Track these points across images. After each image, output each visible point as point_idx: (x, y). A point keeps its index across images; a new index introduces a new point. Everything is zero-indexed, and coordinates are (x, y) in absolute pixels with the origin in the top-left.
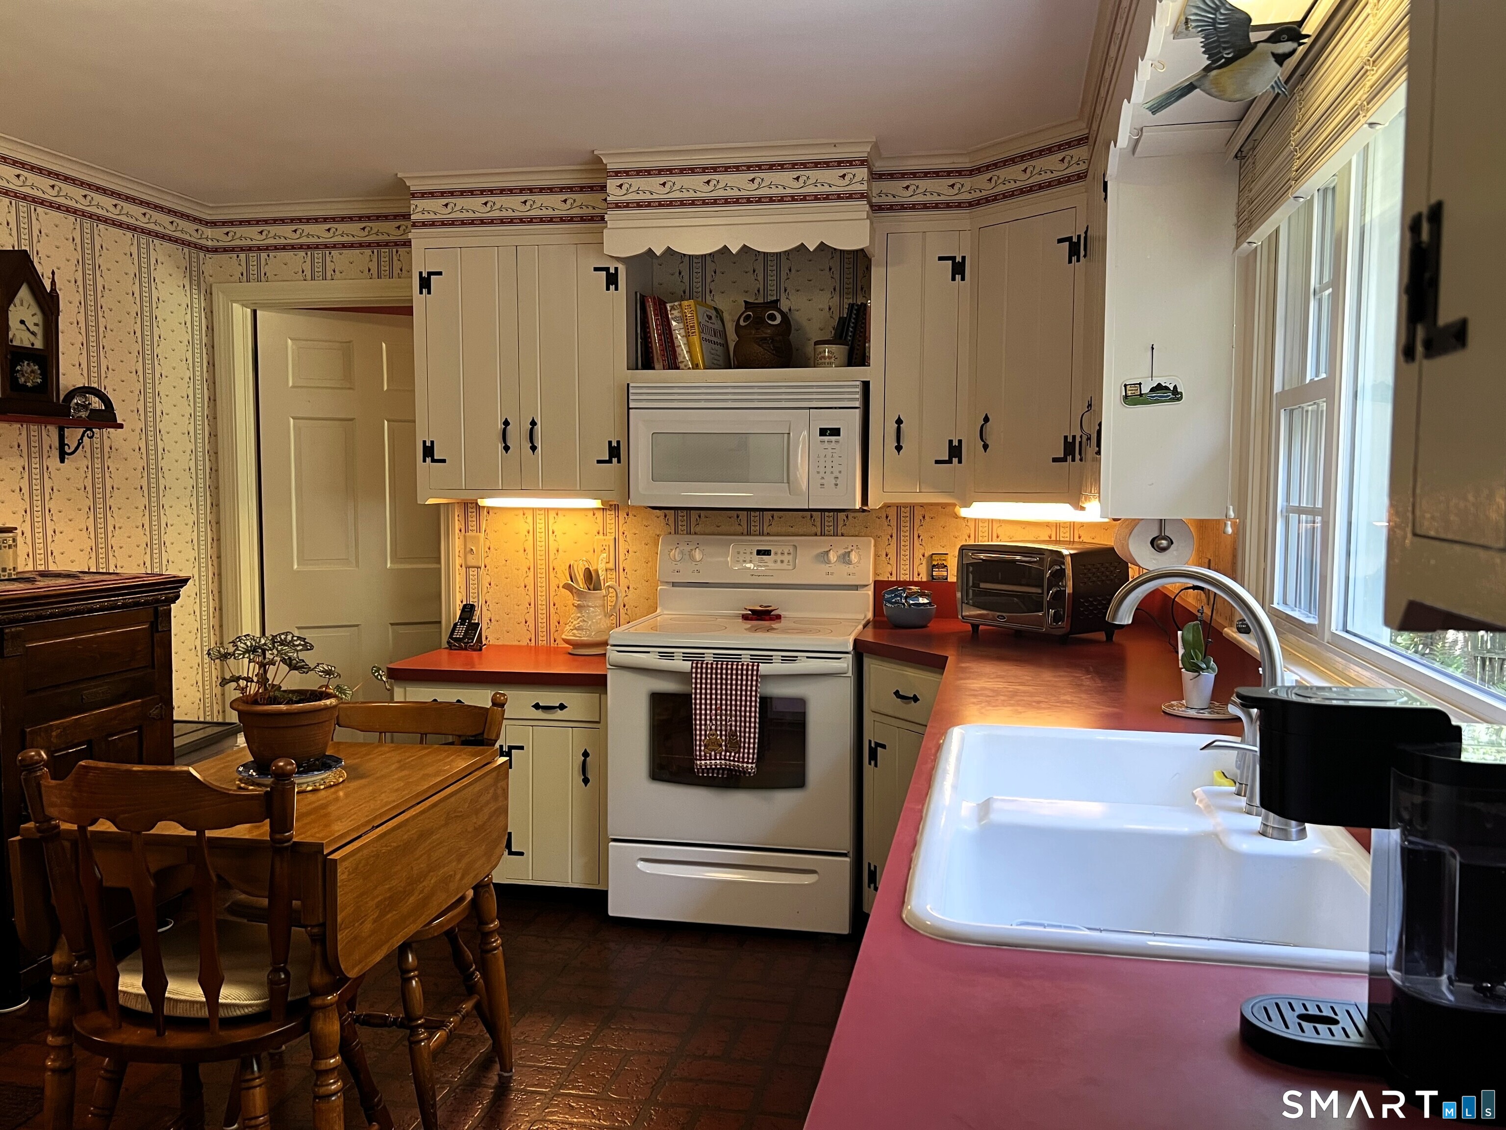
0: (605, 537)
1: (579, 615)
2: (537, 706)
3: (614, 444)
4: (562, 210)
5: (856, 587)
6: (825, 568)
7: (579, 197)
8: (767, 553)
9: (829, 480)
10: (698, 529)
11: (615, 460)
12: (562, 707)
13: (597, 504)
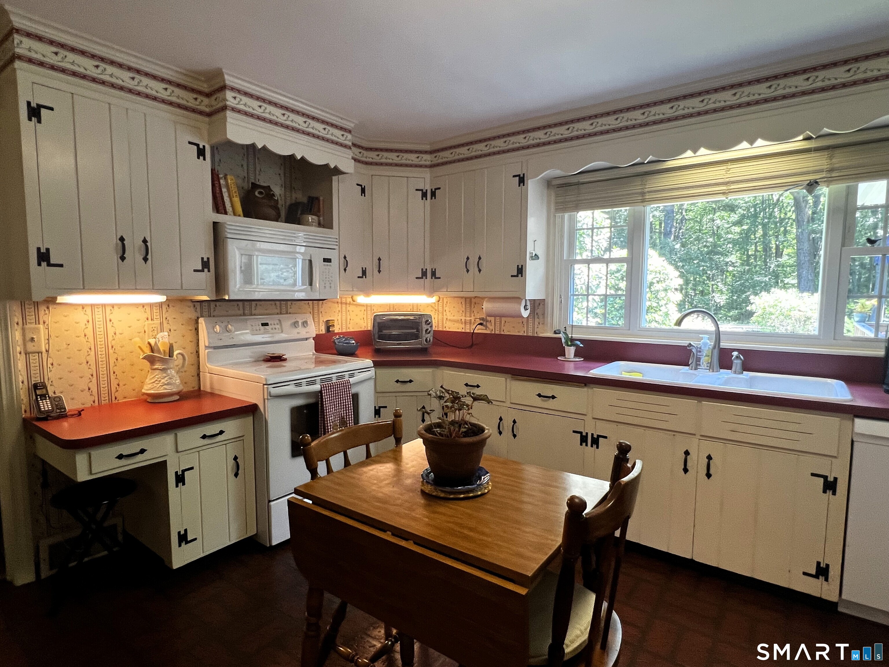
0: (153, 322)
1: (165, 375)
2: (204, 437)
3: (205, 259)
4: (164, 95)
5: (306, 339)
6: (297, 330)
7: (177, 91)
8: (266, 324)
9: (328, 285)
10: (215, 313)
11: (206, 270)
12: (221, 432)
13: (162, 298)
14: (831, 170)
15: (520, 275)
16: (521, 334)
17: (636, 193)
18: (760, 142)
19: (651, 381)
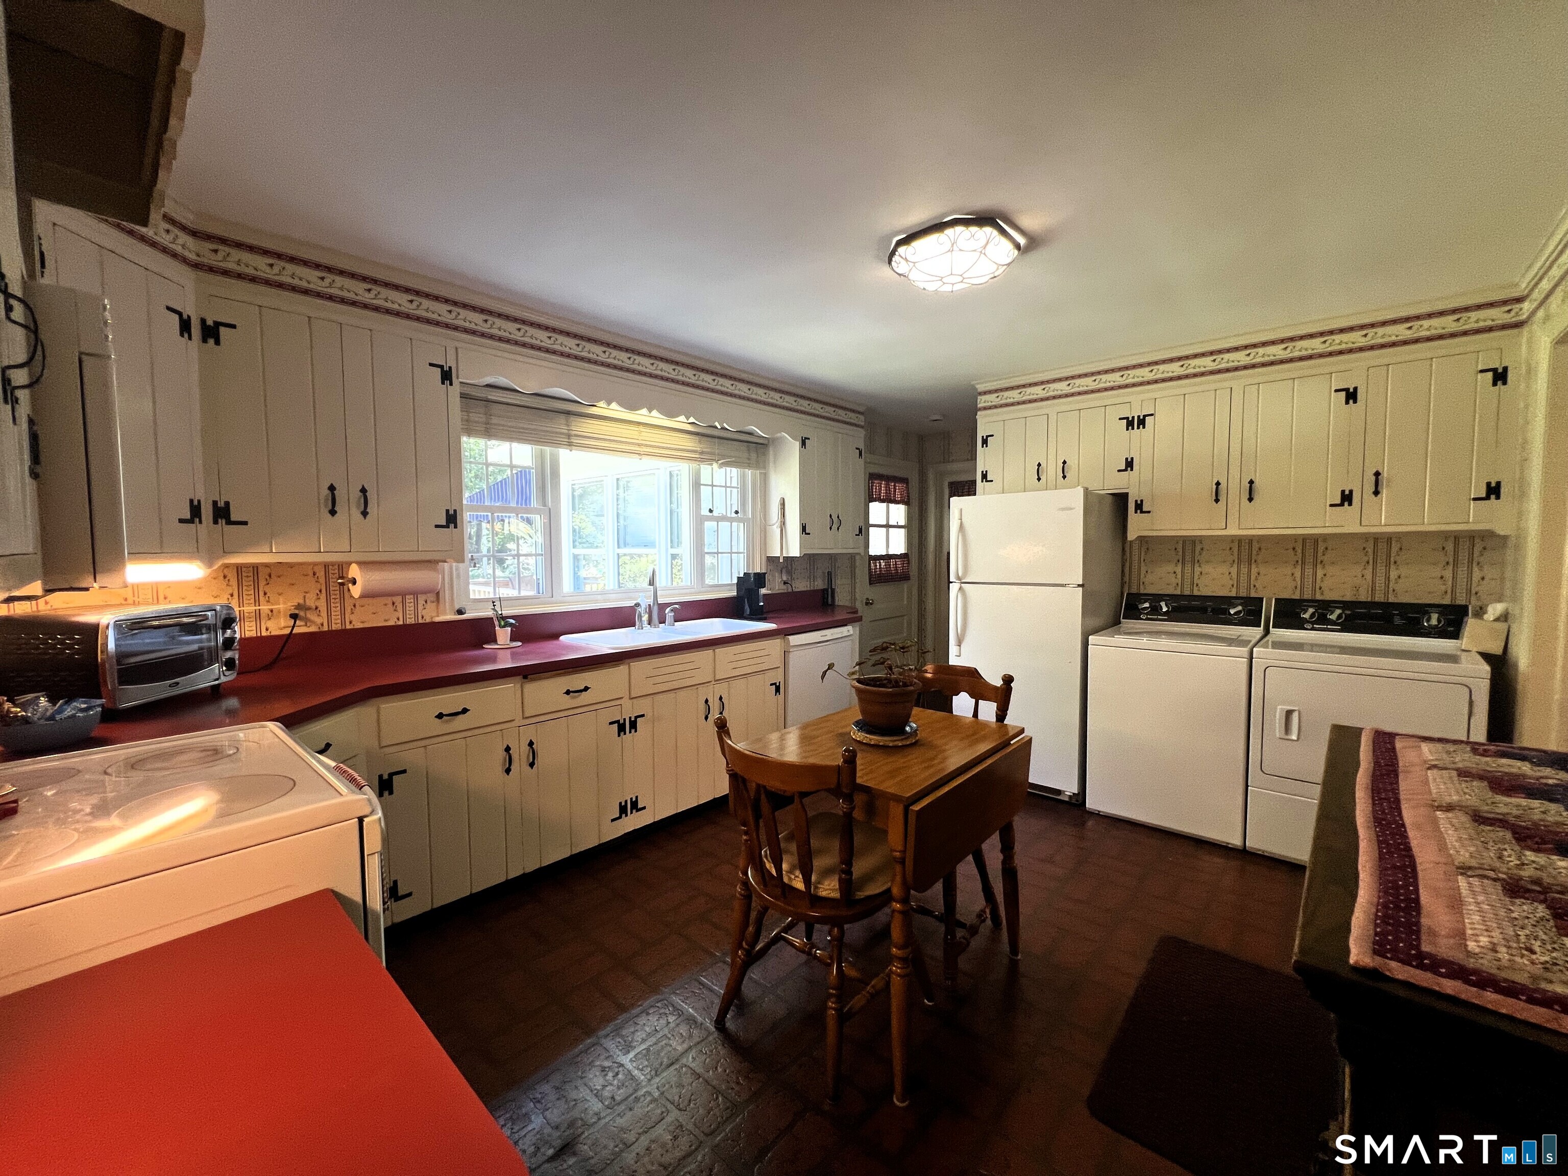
14: (702, 453)
15: (452, 526)
16: (391, 623)
17: (562, 434)
18: (655, 413)
19: (648, 645)
